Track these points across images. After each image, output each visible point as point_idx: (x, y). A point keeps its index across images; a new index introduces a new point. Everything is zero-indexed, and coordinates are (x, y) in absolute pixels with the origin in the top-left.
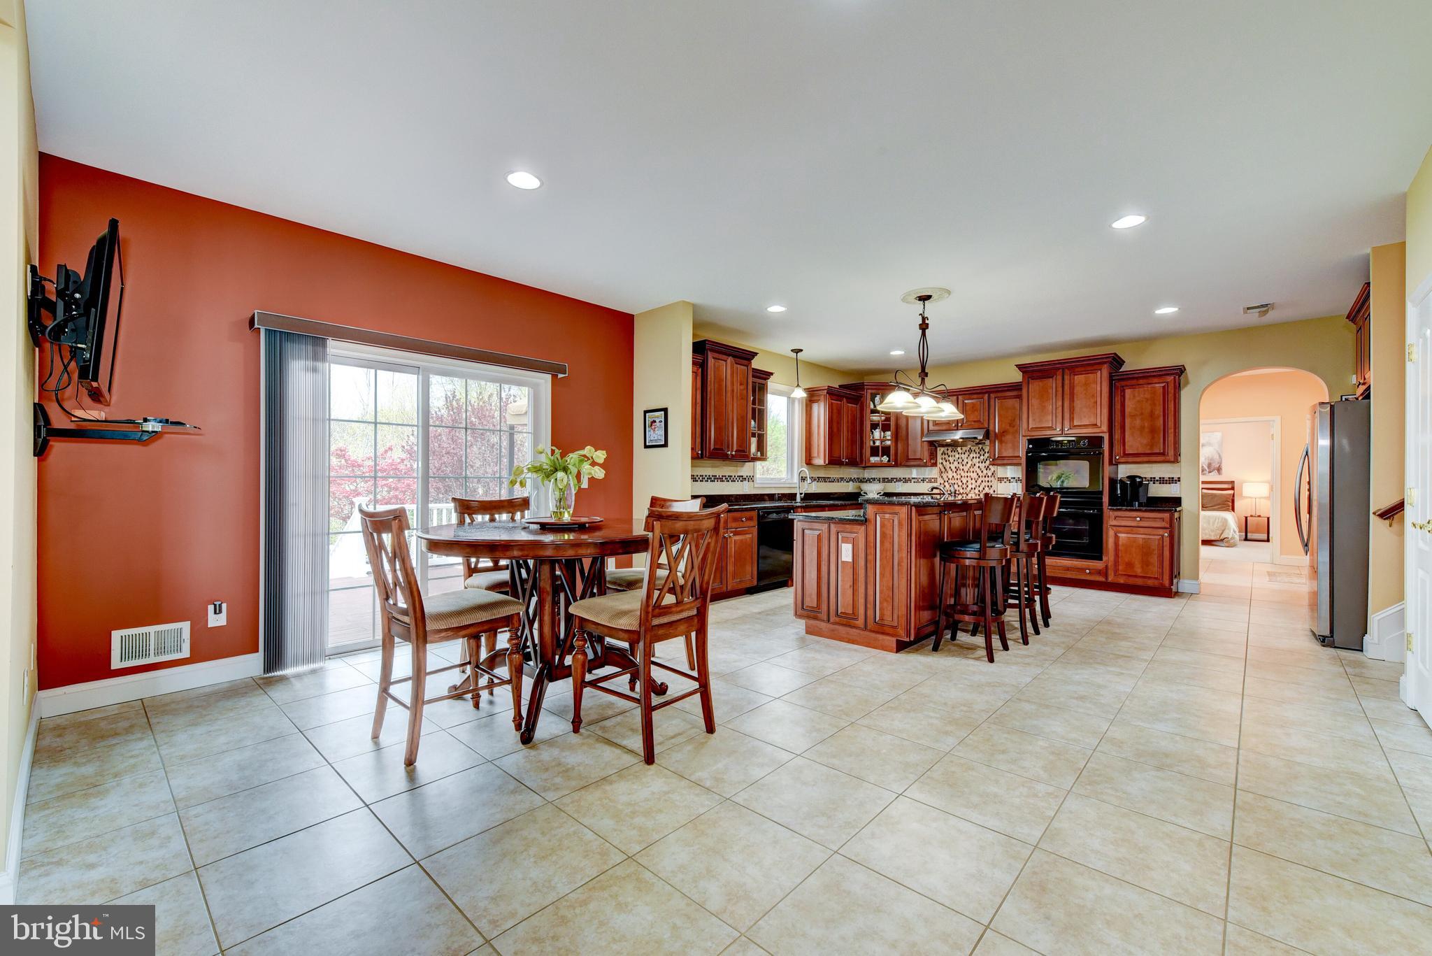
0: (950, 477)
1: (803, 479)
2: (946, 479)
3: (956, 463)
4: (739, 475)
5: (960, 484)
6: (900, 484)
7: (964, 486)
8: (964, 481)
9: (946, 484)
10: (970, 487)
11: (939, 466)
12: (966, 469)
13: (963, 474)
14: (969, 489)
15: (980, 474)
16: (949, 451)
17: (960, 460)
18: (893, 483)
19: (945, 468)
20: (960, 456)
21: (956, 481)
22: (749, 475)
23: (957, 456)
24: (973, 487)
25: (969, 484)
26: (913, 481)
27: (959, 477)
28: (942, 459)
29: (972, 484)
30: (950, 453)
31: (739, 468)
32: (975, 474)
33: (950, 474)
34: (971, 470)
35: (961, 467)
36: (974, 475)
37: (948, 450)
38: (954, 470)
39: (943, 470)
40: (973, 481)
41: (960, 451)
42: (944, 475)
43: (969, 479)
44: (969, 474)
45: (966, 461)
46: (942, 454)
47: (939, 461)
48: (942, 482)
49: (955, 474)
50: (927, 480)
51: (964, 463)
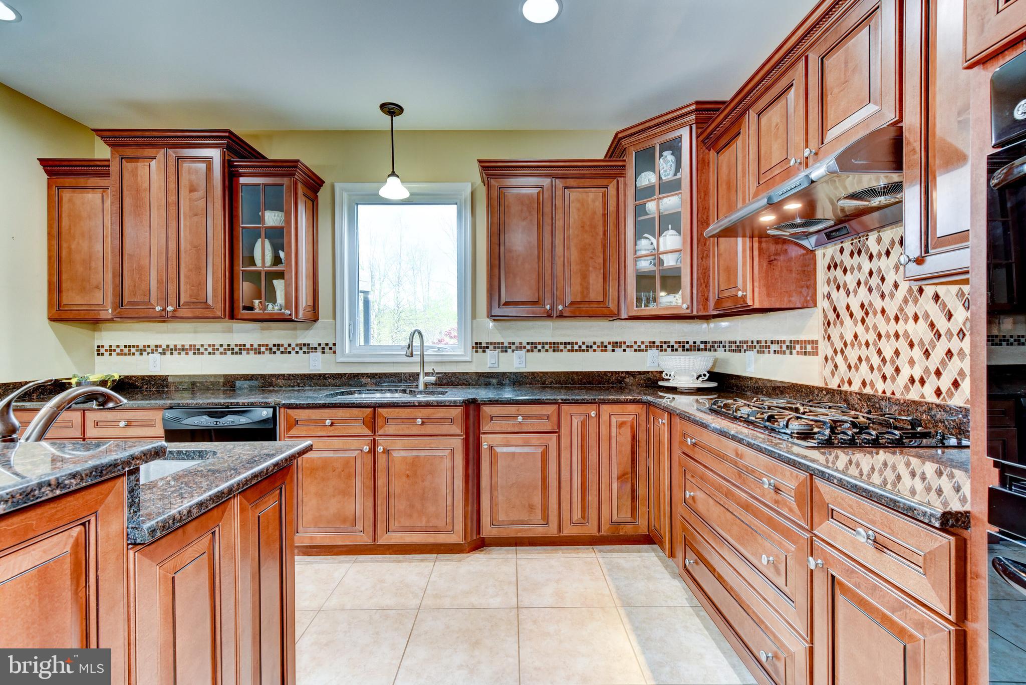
0: (849, 338)
1: (479, 347)
2: (839, 345)
3: (863, 290)
4: (299, 342)
5: (876, 361)
6: (752, 355)
7: (889, 370)
8: (888, 353)
9: (839, 359)
10: (906, 372)
11: (823, 303)
12: (891, 311)
13: (883, 328)
14: (903, 379)
15: (942, 324)
16: (847, 252)
17: (875, 281)
18: (743, 353)
19: (835, 310)
20: (874, 265)
21: (864, 352)
22: (323, 342)
23: (867, 266)
24: (917, 373)
25: (902, 362)
26: (774, 347)
27: (871, 337)
28: (828, 282)
29: (912, 362)
30: (848, 262)
31: (298, 332)
32: (922, 324)
33: (849, 328)
34: (910, 310)
35: (878, 304)
36: (920, 331)
37: (842, 251)
38: (859, 314)
39: (832, 316)
40: (917, 353)
41: (874, 248)
42: (834, 332)
43: (902, 345)
44: (901, 327)
45: (891, 278)
46: (829, 268)
47: (822, 288)
48: (830, 353)
49: (860, 329)
50: (798, 347)
51: (887, 287)
